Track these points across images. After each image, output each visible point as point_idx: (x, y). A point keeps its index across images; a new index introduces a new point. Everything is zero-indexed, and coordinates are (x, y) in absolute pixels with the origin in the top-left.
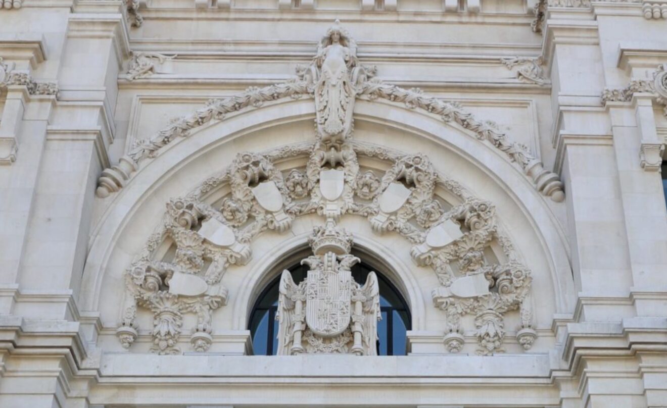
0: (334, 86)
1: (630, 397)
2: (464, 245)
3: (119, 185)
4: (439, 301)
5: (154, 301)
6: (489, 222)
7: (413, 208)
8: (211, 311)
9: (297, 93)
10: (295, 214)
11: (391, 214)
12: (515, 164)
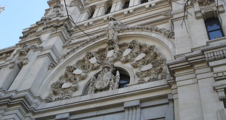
0: (110, 29)
1: (192, 79)
2: (146, 58)
3: (54, 66)
4: (137, 74)
5: (57, 91)
6: (154, 50)
7: (133, 54)
8: (73, 91)
9: (103, 35)
10: (101, 63)
11: (126, 56)
12: (161, 34)
